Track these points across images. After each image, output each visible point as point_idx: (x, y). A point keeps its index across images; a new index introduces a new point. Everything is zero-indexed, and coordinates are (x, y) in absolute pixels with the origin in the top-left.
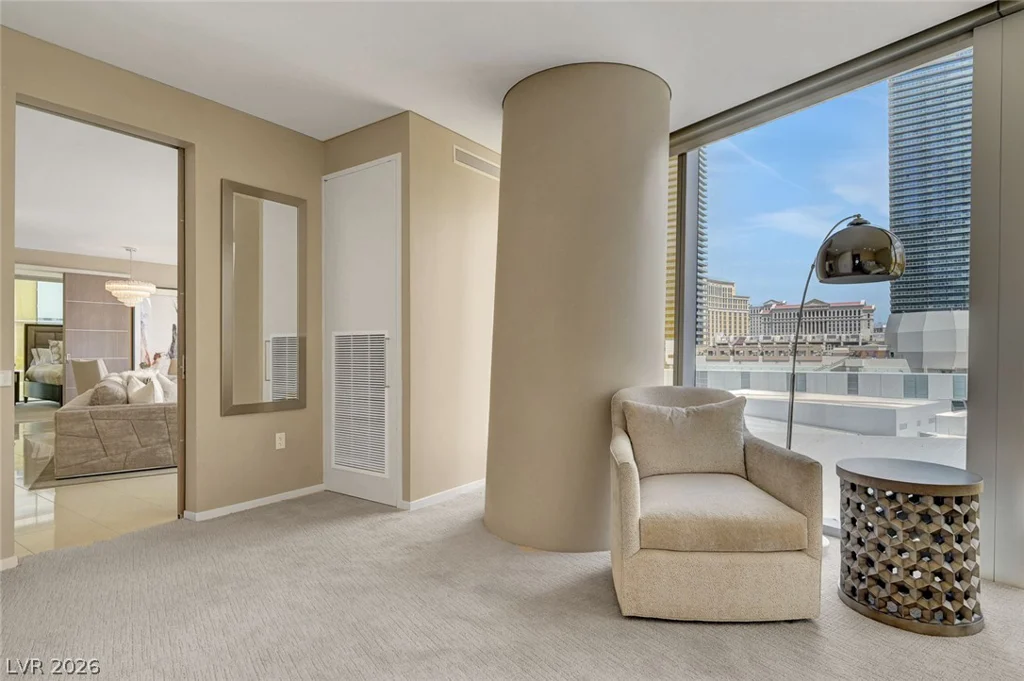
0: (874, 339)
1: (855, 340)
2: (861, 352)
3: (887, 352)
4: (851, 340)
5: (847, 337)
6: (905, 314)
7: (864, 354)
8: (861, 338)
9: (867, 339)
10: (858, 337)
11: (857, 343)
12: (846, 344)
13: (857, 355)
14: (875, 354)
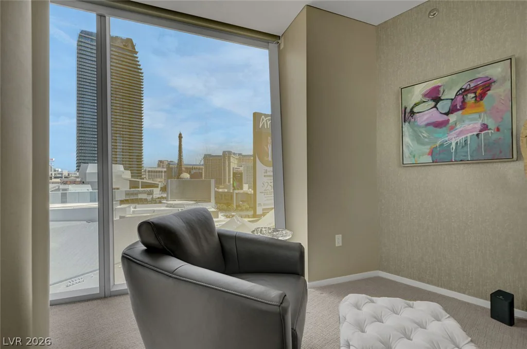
0: (70, 175)
1: (60, 176)
2: (67, 181)
3: (81, 181)
4: (58, 176)
5: (55, 174)
6: (90, 165)
7: (68, 183)
8: (63, 175)
9: (67, 175)
10: (62, 174)
11: (62, 177)
12: (55, 178)
13: (65, 183)
14: (74, 182)
